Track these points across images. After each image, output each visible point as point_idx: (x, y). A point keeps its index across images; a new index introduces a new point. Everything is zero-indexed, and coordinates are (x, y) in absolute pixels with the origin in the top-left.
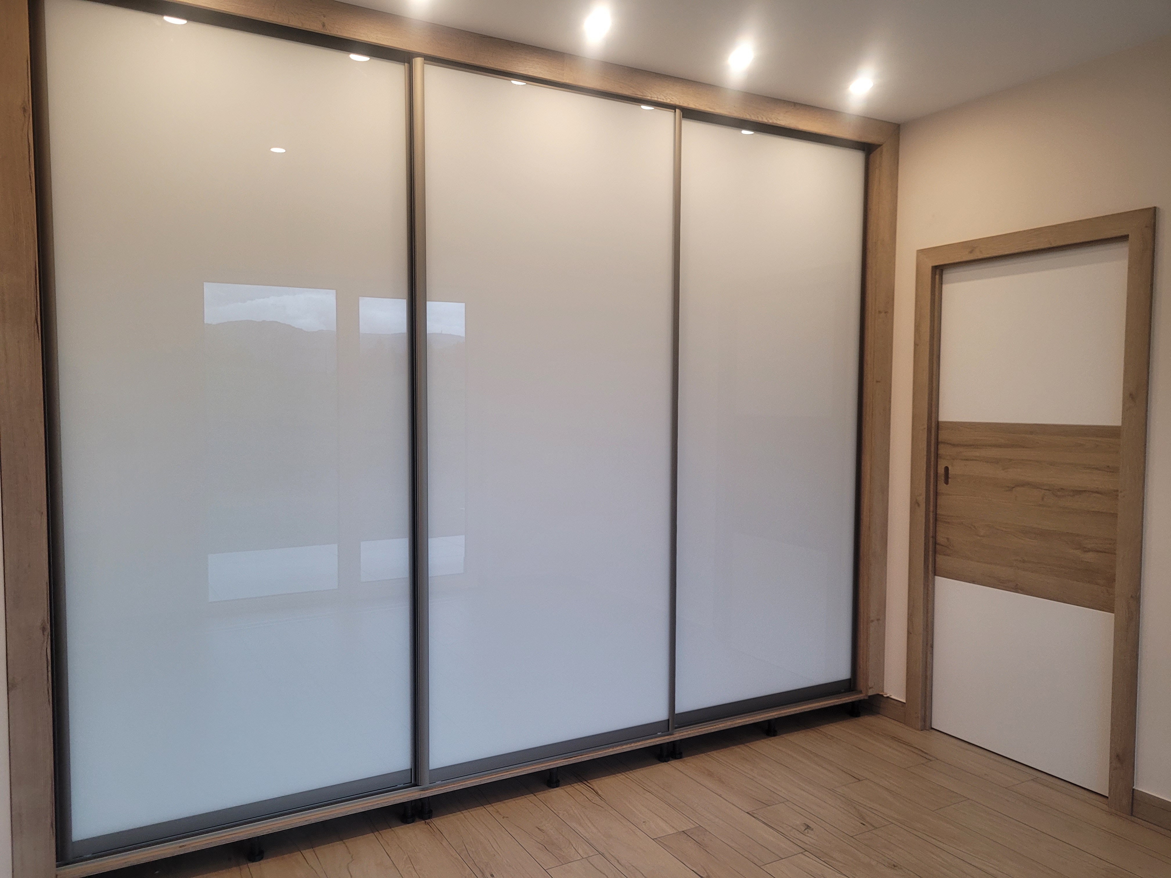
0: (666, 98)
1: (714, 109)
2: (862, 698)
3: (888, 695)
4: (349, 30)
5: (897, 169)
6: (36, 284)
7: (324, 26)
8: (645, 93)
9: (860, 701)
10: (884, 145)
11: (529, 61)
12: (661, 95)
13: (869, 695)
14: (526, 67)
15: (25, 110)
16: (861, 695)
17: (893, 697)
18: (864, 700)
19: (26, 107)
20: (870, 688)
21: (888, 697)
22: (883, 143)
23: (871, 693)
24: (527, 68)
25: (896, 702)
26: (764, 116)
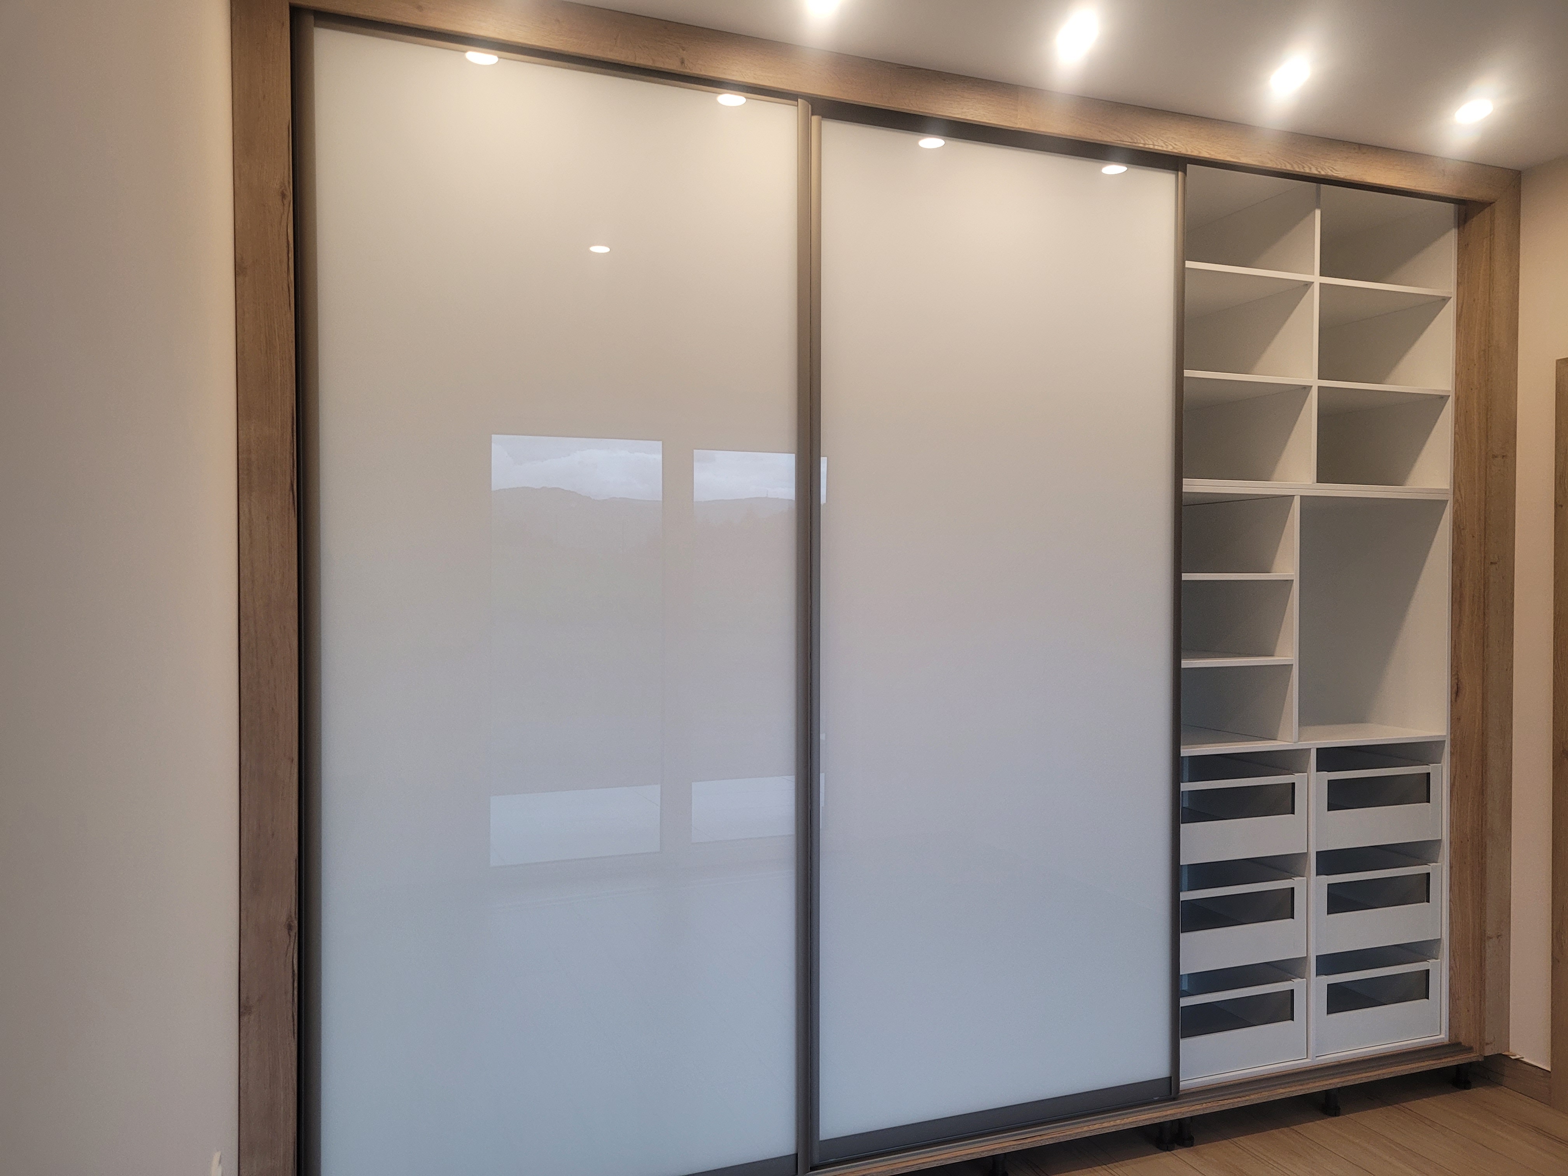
0: (1167, 144)
1: (1238, 158)
2: (1474, 1060)
3: (1518, 1057)
4: (717, 67)
5: (1519, 237)
6: (293, 436)
7: (682, 62)
8: (1136, 138)
9: (1470, 1064)
10: (1496, 202)
11: (967, 100)
12: (1159, 140)
13: (1486, 1055)
14: (962, 109)
15: (283, 196)
16: (1473, 1055)
17: (1525, 1060)
18: (1478, 1062)
19: (284, 191)
20: (1487, 1044)
21: (1517, 1059)
22: (1496, 201)
23: (1489, 1052)
24: (964, 110)
25: (1534, 1069)
26: (1312, 165)
